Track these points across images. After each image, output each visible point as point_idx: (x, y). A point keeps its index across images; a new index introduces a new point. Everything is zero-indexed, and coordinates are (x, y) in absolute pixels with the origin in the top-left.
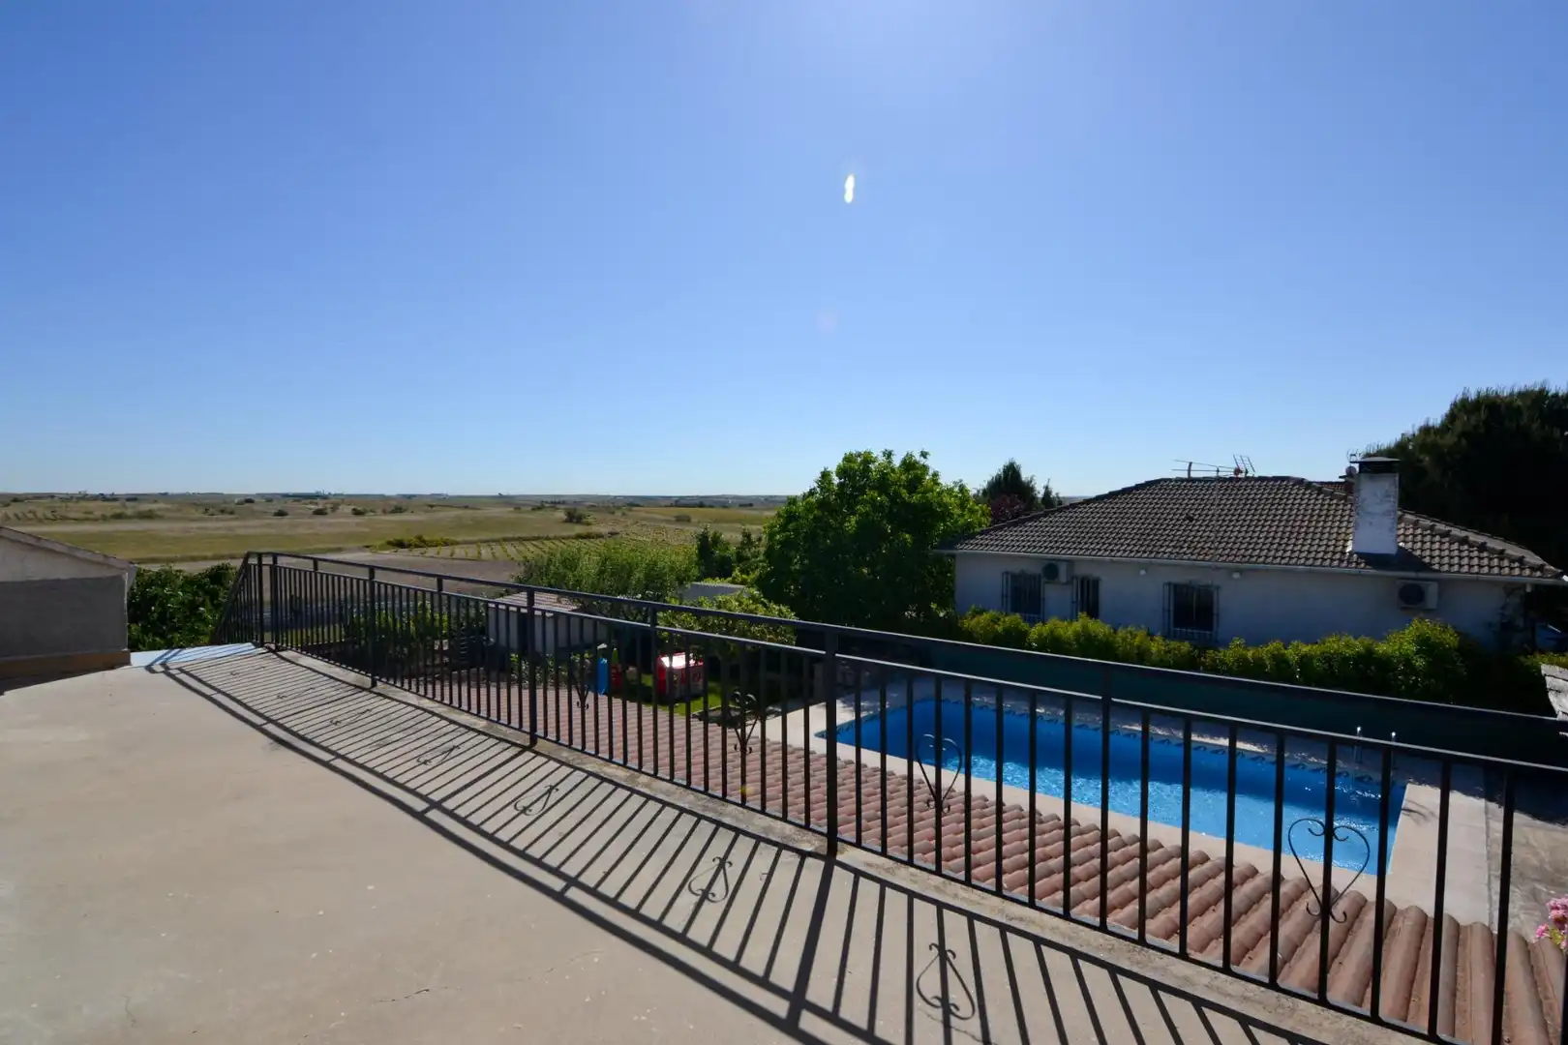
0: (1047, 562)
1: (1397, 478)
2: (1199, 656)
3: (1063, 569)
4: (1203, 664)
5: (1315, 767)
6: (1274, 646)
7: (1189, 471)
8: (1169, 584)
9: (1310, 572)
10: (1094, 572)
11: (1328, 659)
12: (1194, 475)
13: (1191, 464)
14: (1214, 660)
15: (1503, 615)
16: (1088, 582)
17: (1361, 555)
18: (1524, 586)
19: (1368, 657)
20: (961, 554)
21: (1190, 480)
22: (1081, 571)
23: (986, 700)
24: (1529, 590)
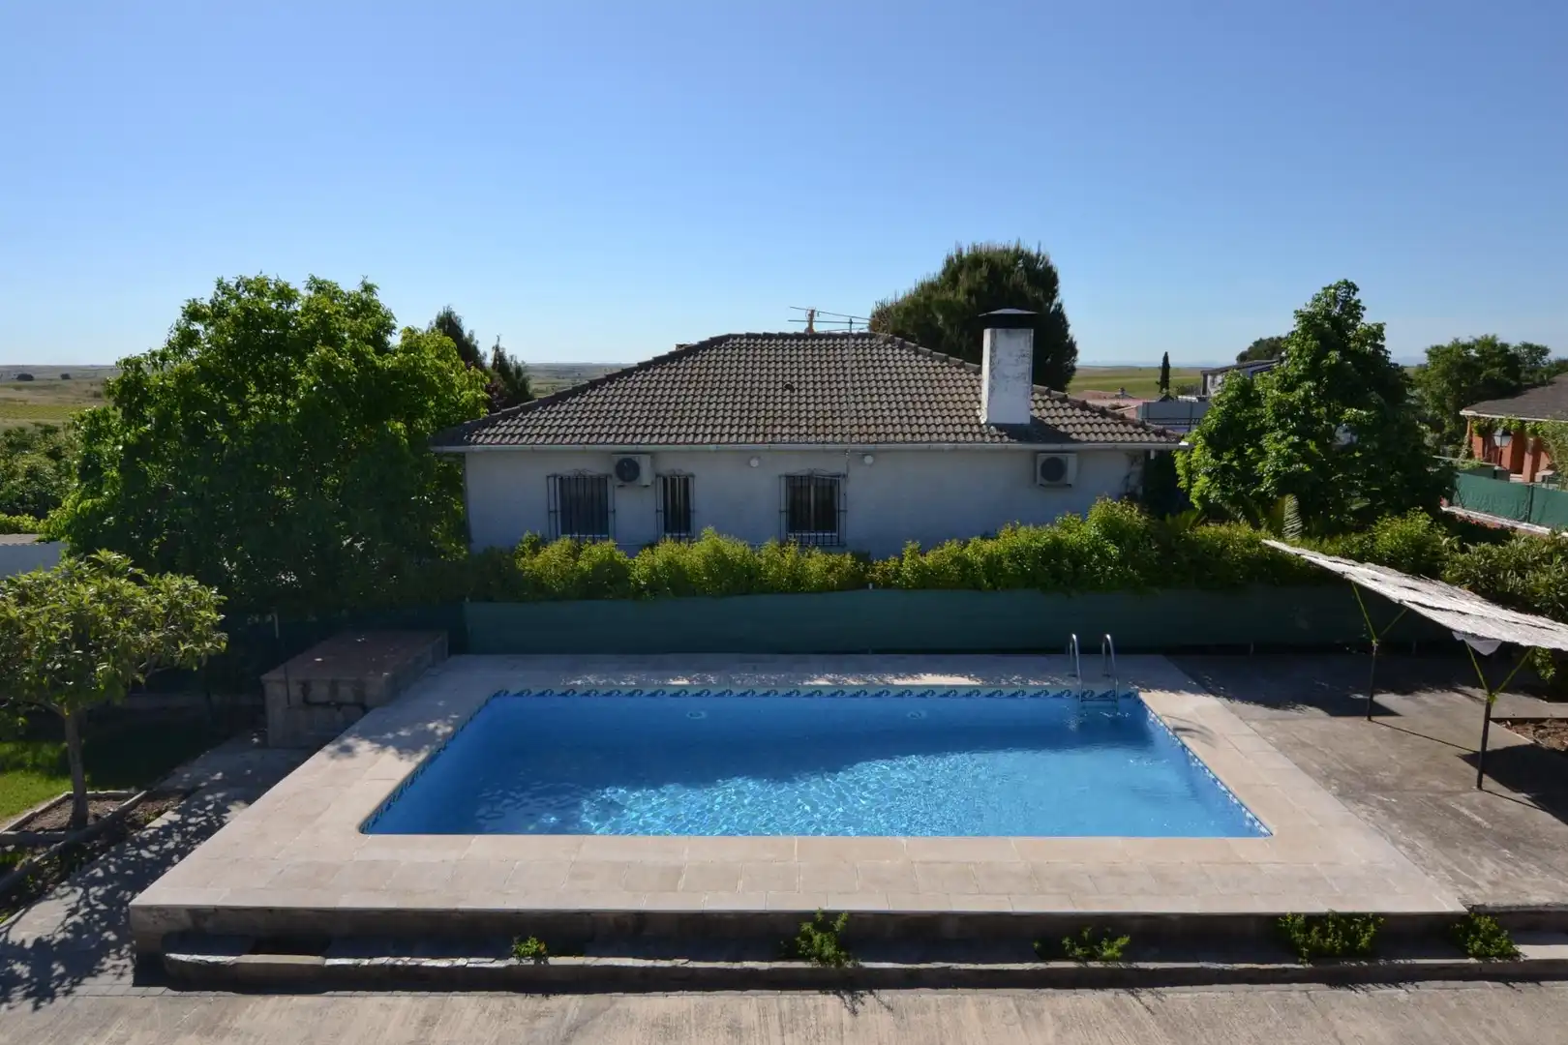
0: (617, 458)
1: (1032, 335)
2: (866, 570)
3: (645, 464)
4: (872, 580)
5: (1036, 691)
6: (951, 547)
7: (811, 322)
8: (788, 477)
9: (955, 450)
10: (684, 467)
11: (1016, 555)
12: (818, 328)
13: (812, 315)
14: (885, 574)
15: (1127, 485)
16: (673, 481)
17: (1000, 427)
18: (1147, 452)
19: (1056, 549)
20: (479, 453)
21: (810, 335)
22: (667, 466)
23: (591, 679)
24: (1152, 456)
